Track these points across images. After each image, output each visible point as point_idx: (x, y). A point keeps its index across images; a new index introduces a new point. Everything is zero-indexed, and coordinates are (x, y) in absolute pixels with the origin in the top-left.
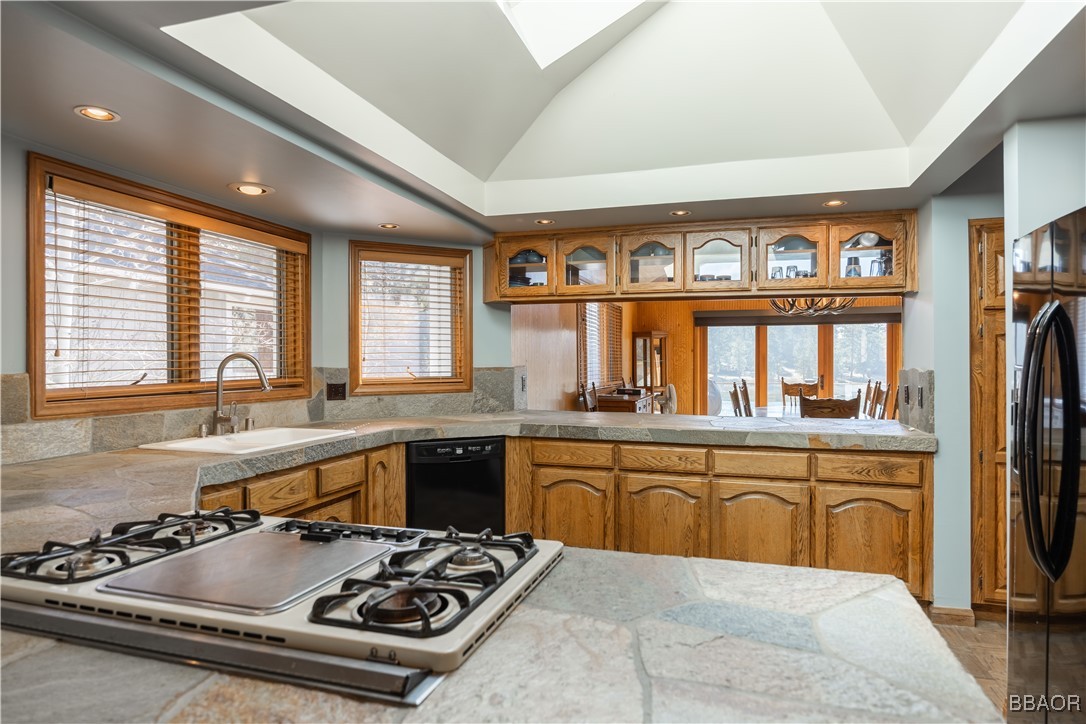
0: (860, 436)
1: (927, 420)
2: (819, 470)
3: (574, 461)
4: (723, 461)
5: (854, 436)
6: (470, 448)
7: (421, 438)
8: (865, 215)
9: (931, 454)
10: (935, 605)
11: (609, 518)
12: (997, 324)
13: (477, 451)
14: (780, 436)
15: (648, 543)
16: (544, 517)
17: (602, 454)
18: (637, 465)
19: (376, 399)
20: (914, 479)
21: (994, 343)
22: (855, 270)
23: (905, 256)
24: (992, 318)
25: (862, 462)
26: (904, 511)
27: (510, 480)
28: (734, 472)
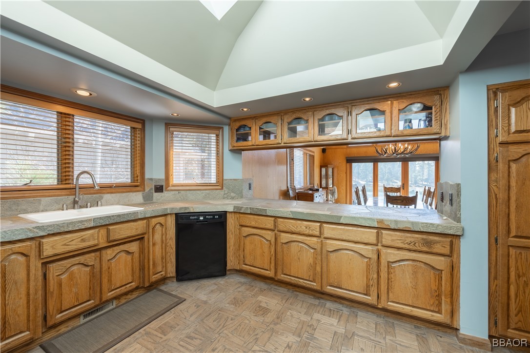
0: (409, 222)
1: (456, 215)
2: (383, 240)
3: (256, 225)
4: (328, 230)
5: (405, 222)
6: (207, 217)
7: (183, 212)
8: (414, 93)
9: (459, 236)
10: (461, 332)
11: (272, 255)
12: (510, 153)
13: (210, 219)
14: (360, 219)
15: (290, 269)
16: (244, 251)
17: (269, 223)
18: (285, 229)
19: (177, 192)
20: (447, 251)
21: (507, 166)
22: (409, 126)
23: (441, 115)
24: (506, 149)
25: (410, 237)
26: (439, 270)
27: (229, 232)
28: (334, 237)
